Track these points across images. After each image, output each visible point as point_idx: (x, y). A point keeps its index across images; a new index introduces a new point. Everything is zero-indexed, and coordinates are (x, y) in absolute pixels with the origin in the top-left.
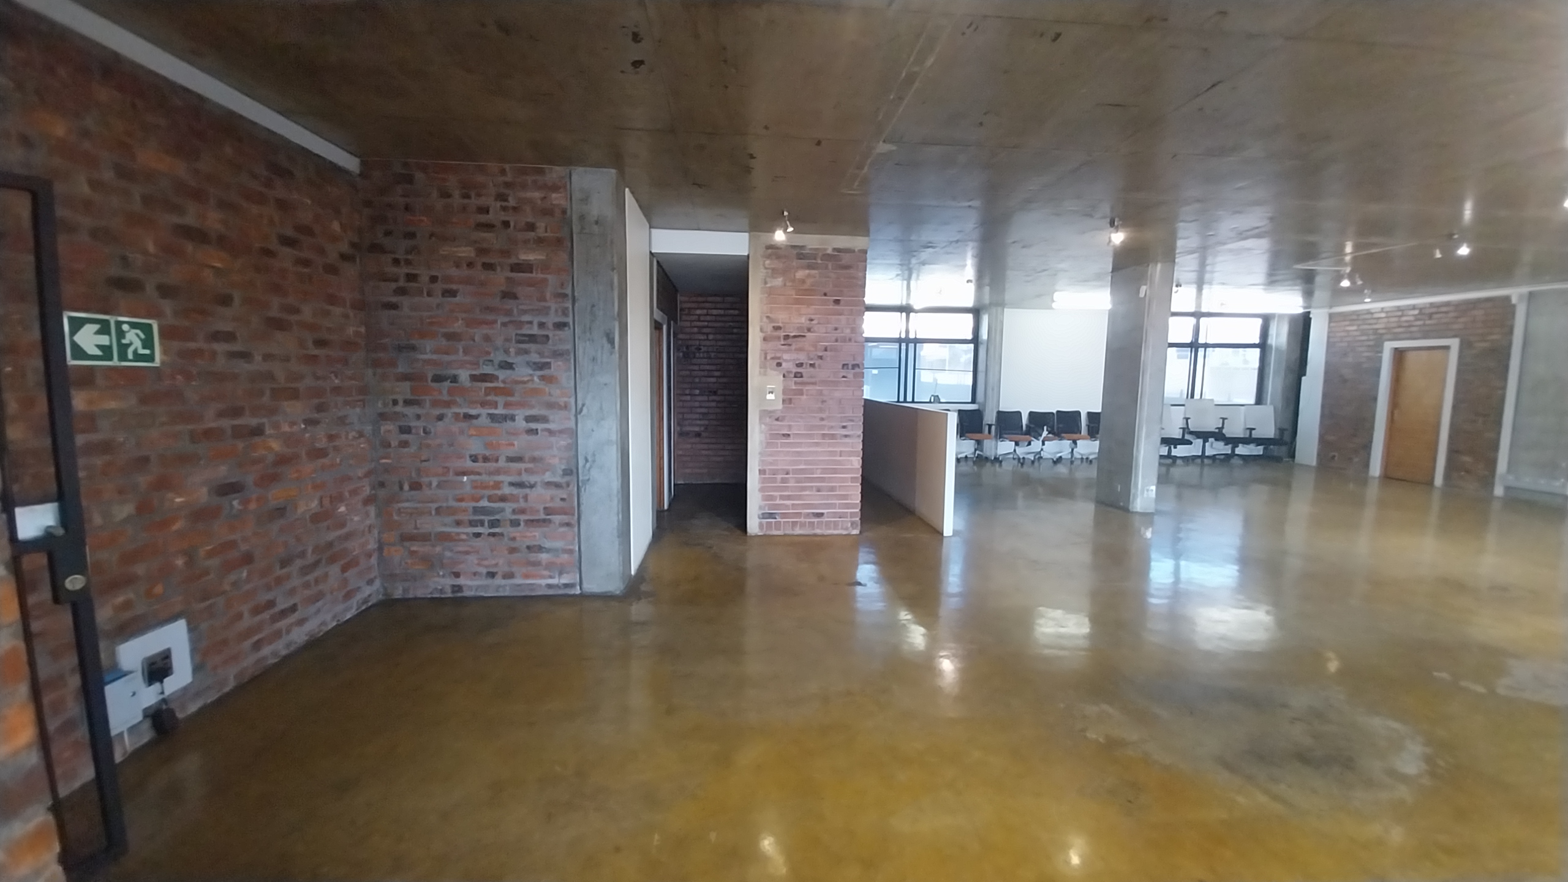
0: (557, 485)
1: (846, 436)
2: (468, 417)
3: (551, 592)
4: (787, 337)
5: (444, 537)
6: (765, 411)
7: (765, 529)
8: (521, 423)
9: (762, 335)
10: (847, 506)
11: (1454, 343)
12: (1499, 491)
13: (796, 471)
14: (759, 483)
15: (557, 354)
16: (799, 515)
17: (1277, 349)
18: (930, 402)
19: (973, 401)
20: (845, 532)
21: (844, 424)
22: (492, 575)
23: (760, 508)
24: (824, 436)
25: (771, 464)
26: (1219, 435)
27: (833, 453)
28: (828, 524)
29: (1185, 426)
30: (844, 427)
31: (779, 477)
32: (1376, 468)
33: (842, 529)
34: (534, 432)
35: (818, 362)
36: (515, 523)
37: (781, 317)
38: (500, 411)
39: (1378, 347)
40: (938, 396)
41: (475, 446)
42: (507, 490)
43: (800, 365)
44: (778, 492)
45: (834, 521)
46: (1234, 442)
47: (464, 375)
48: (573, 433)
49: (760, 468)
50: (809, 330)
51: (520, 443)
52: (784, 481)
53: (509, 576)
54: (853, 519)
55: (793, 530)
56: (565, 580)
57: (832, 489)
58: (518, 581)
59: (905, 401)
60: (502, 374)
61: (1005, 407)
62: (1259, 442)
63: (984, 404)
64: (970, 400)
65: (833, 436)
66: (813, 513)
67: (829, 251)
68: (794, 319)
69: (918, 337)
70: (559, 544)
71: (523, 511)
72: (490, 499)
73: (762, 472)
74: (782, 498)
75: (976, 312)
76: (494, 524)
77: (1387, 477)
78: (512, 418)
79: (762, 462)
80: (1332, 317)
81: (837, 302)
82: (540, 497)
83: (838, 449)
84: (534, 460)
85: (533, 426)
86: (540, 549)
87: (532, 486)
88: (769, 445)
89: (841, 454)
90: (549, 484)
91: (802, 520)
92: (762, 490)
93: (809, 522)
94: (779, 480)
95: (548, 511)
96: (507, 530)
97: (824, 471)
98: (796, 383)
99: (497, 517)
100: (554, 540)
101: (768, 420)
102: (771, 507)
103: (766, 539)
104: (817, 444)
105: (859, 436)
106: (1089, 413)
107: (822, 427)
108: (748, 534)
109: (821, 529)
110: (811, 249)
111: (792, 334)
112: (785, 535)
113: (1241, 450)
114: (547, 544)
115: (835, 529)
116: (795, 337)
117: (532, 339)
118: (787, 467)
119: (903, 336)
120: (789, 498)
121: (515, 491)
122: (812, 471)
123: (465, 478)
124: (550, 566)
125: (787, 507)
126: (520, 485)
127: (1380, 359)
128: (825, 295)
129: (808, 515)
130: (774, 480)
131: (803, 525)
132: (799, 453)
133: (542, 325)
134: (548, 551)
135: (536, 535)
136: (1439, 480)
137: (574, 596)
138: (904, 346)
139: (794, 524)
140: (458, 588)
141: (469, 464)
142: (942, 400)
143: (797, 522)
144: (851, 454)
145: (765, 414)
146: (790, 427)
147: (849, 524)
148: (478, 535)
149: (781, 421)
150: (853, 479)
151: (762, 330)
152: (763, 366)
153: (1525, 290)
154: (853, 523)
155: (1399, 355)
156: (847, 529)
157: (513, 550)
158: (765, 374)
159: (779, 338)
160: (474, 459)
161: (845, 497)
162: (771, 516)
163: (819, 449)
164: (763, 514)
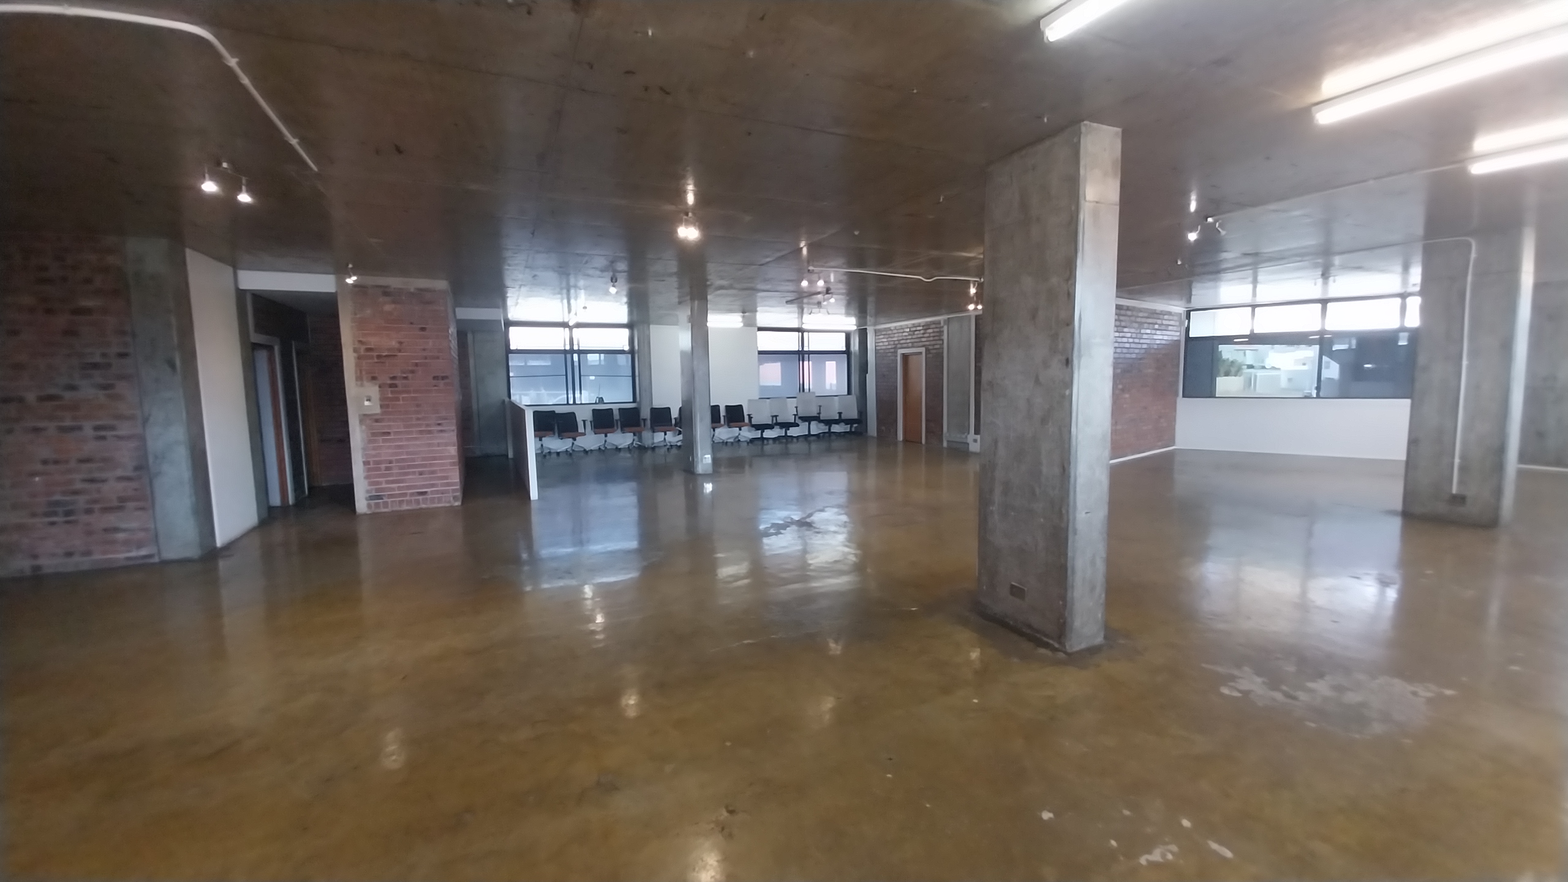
0: (128, 479)
1: (441, 431)
2: (36, 430)
3: (131, 563)
4: (379, 357)
5: (20, 528)
6: (365, 415)
7: (373, 508)
8: (88, 431)
9: (355, 355)
10: (448, 485)
11: (923, 350)
12: (945, 444)
13: (398, 461)
14: (364, 471)
15: (122, 377)
16: (405, 495)
17: (855, 353)
18: (596, 403)
19: (634, 401)
20: (447, 505)
21: (439, 422)
22: (69, 554)
23: (368, 491)
24: (421, 432)
25: (374, 456)
26: (817, 418)
27: (429, 445)
28: (432, 500)
29: (796, 413)
30: (439, 424)
31: (383, 466)
32: (900, 437)
33: (445, 502)
34: (103, 438)
35: (410, 375)
36: (89, 511)
37: (373, 341)
38: (68, 423)
39: (896, 352)
40: (602, 398)
41: (45, 452)
42: (79, 486)
43: (393, 378)
44: (384, 478)
45: (438, 497)
46: (829, 422)
47: (31, 397)
48: (142, 438)
49: (364, 460)
50: (400, 351)
51: (90, 447)
52: (387, 469)
53: (88, 553)
54: (455, 494)
55: (400, 507)
56: (143, 552)
57: (433, 472)
58: (97, 557)
59: (574, 403)
60: (68, 395)
61: (658, 403)
62: (848, 422)
63: (640, 403)
64: (632, 400)
65: (430, 432)
66: (418, 492)
67: (412, 290)
68: (387, 342)
69: (581, 348)
70: (134, 525)
71: (95, 501)
72: (64, 493)
73: (366, 463)
74: (388, 482)
75: (630, 326)
76: (68, 513)
77: (905, 440)
78: (80, 428)
79: (365, 455)
80: (876, 331)
81: (423, 329)
82: (112, 489)
83: (436, 441)
84: (105, 460)
85: (103, 433)
86: (116, 530)
87: (104, 481)
88: (370, 442)
89: (439, 445)
90: (121, 479)
91: (408, 498)
92: (367, 477)
93: (415, 500)
94: (383, 469)
95: (122, 500)
96: (84, 518)
97: (424, 459)
98: (392, 392)
99: (70, 507)
100: (130, 521)
101: (368, 422)
102: (377, 490)
103: (373, 516)
104: (416, 439)
105: (453, 431)
106: (727, 406)
107: (419, 425)
108: (357, 514)
109: (426, 504)
110: (395, 289)
111: (384, 354)
112: (393, 511)
113: (836, 428)
114: (123, 526)
115: (439, 503)
116: (386, 356)
117: (95, 366)
118: (391, 458)
119: (568, 348)
120: (393, 482)
121: (87, 486)
122: (413, 460)
123: (37, 479)
124: (127, 543)
125: (393, 489)
126: (92, 481)
127: (897, 360)
128: (412, 323)
129: (412, 494)
130: (379, 469)
131: (409, 502)
132: (400, 447)
133: (104, 355)
134: (124, 530)
135: (111, 519)
136: (923, 441)
137: (153, 564)
138: (569, 356)
139: (401, 502)
140: (36, 568)
141: (39, 467)
142: (605, 401)
143: (403, 500)
144: (446, 445)
145: (364, 418)
146: (389, 427)
147: (452, 499)
148: (53, 524)
149: (381, 422)
150: (453, 464)
151: (355, 350)
152: (359, 378)
153: (946, 317)
154: (455, 498)
155: (905, 357)
156: (449, 502)
157: (89, 533)
158: (362, 385)
159: (372, 357)
160: (45, 462)
161: (446, 478)
162: (379, 497)
163: (418, 442)
164: (370, 496)
